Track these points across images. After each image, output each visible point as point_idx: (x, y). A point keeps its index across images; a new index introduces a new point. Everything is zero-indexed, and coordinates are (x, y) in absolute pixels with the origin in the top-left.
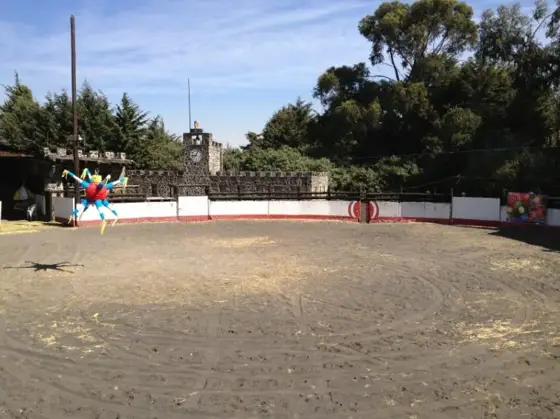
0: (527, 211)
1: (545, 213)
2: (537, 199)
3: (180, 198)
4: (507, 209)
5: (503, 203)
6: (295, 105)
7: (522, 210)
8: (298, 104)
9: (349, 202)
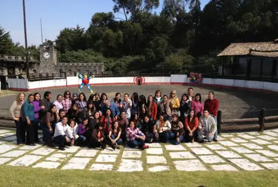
0: (196, 79)
1: (202, 80)
2: (200, 75)
3: (68, 78)
4: (189, 78)
5: (188, 76)
6: (76, 28)
7: (195, 79)
8: (78, 28)
9: (133, 77)
